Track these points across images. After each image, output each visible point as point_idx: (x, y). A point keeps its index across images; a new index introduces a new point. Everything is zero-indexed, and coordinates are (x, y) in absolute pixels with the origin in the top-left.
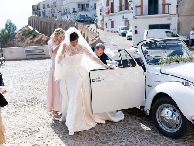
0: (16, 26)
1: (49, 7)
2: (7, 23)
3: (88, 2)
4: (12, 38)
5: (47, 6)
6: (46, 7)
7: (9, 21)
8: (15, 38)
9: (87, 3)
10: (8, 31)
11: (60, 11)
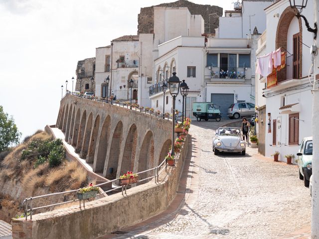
1: (123, 66)
3: (248, 47)
5: (117, 61)
6: (114, 65)
8: (2, 166)
9: (245, 51)
11: (150, 79)
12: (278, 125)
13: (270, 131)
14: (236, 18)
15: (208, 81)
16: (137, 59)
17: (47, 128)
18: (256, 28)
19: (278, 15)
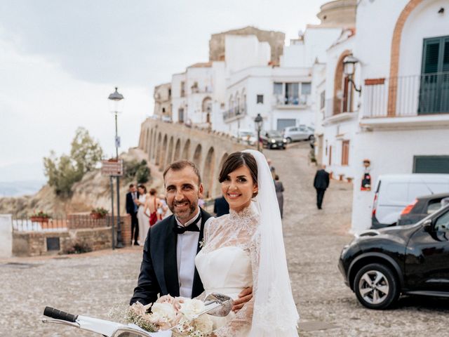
0: (103, 149)
1: (197, 92)
2: (77, 137)
3: (310, 75)
4: (85, 184)
5: (192, 87)
6: (188, 90)
7: (84, 132)
8: (94, 185)
9: (307, 80)
10: (78, 161)
11: (223, 105)
12: (333, 150)
13: (326, 154)
14: (299, 46)
15: (275, 108)
16: (209, 85)
17: (130, 149)
18: (317, 59)
19: (336, 57)
